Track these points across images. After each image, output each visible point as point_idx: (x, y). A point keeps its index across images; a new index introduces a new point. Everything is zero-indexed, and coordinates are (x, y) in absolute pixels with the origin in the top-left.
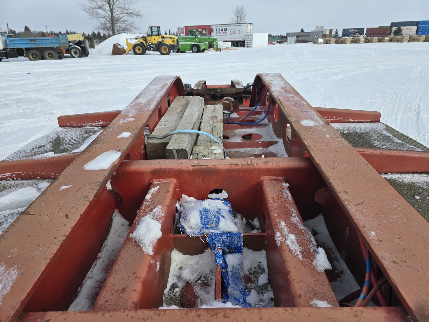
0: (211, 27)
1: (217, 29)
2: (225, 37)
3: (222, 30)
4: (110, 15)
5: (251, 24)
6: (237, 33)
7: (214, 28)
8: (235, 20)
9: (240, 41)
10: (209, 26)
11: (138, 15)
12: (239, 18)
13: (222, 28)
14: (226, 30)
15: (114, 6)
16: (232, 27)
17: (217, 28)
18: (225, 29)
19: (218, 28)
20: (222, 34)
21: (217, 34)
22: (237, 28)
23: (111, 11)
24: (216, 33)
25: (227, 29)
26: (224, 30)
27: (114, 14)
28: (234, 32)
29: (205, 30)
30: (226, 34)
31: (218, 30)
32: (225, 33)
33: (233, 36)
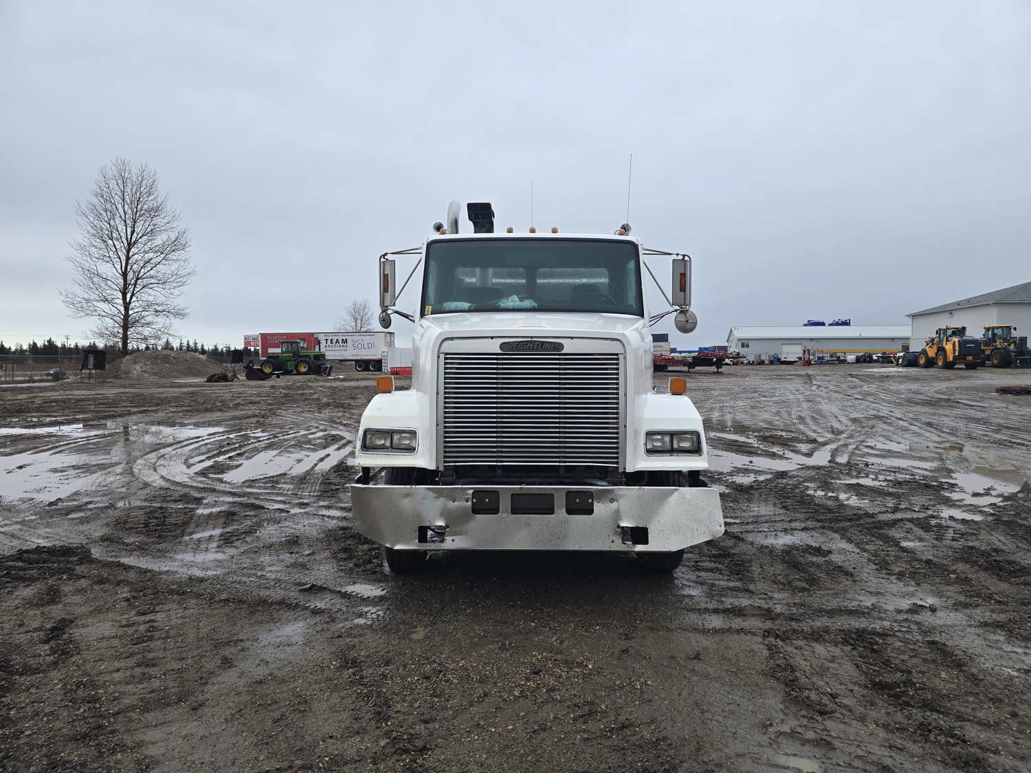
0: (316, 336)
1: (327, 340)
2: (342, 353)
3: (337, 341)
4: (123, 312)
5: (391, 333)
6: (366, 347)
7: (322, 338)
9: (374, 360)
10: (313, 334)
11: (179, 314)
13: (337, 338)
15: (134, 299)
16: (356, 337)
17: (327, 338)
18: (343, 340)
19: (329, 338)
20: (336, 348)
21: (328, 348)
22: (366, 339)
23: (127, 306)
24: (326, 346)
25: (346, 340)
26: (340, 341)
27: (130, 312)
28: (359, 345)
29: (304, 340)
30: (345, 348)
31: (329, 342)
32: (343, 346)
33: (357, 352)
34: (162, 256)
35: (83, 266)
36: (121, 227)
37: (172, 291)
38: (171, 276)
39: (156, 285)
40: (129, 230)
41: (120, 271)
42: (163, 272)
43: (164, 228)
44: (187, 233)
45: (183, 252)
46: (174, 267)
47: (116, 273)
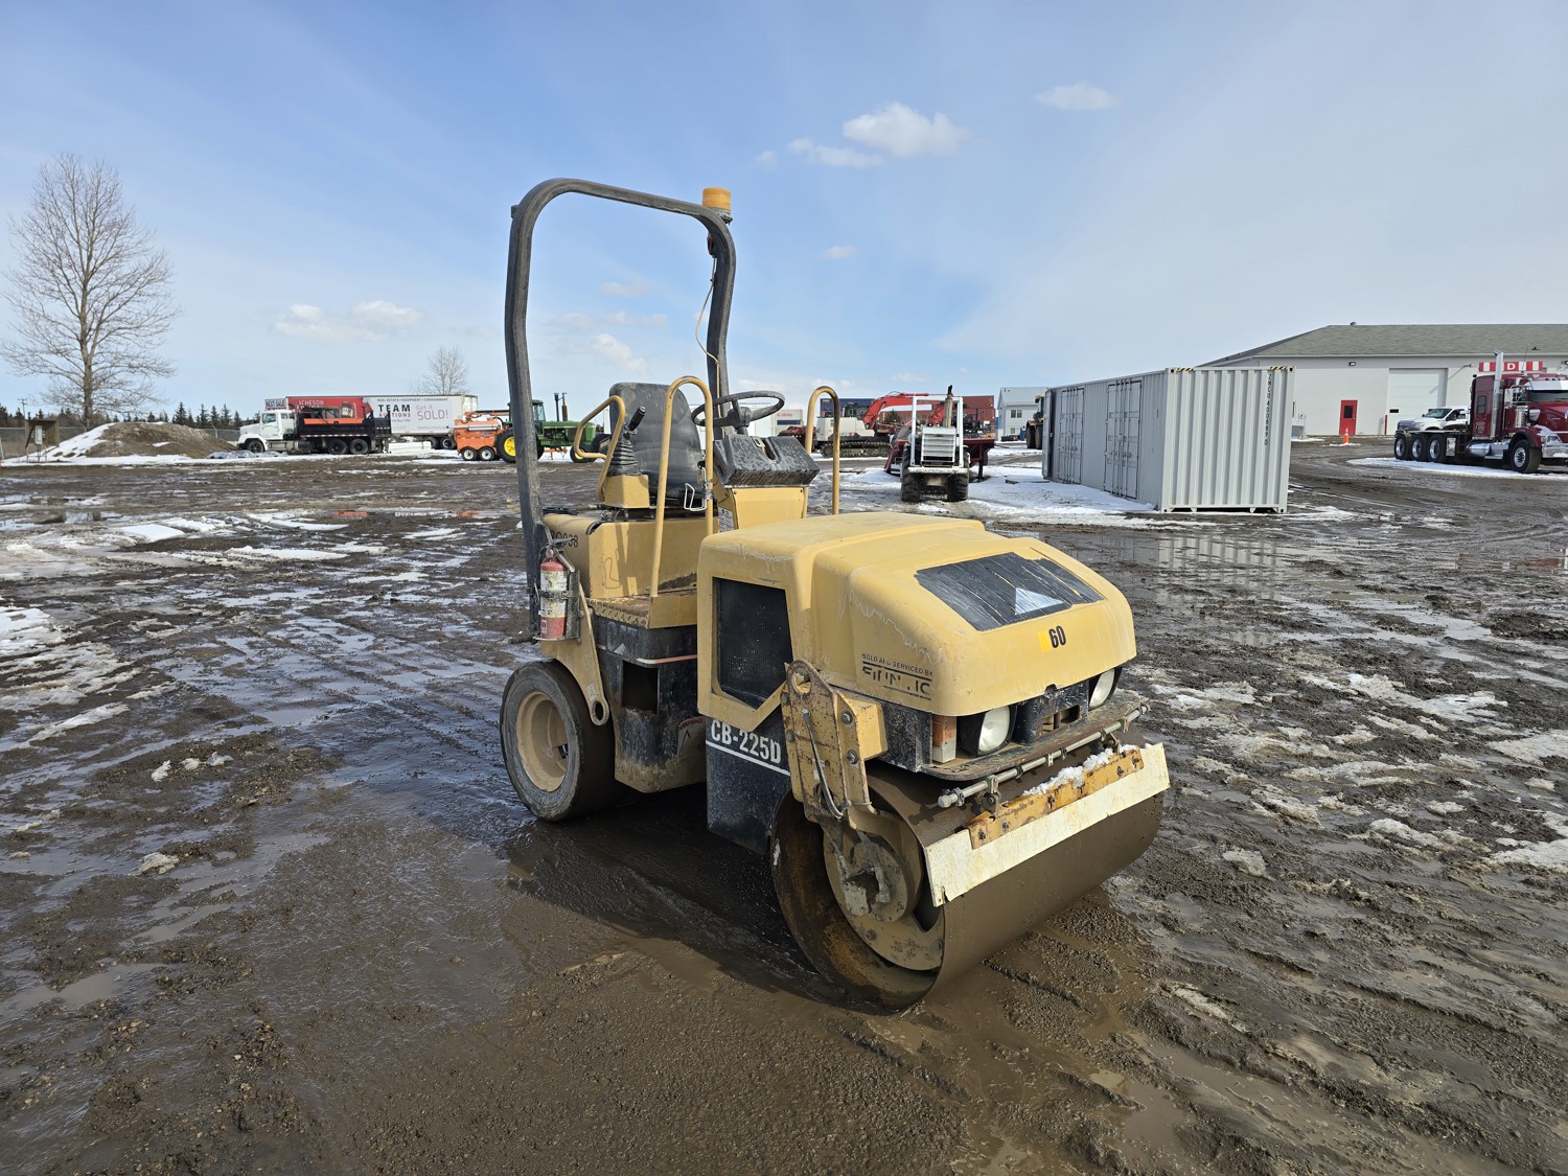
0: (364, 401)
2: (404, 424)
3: (396, 408)
4: (83, 369)
5: (472, 397)
6: (436, 415)
7: (374, 403)
8: (434, 382)
9: (447, 435)
10: (361, 398)
11: (163, 370)
12: (447, 379)
13: (396, 403)
14: (406, 408)
15: (97, 350)
16: (422, 403)
17: (379, 403)
18: (403, 406)
19: (385, 404)
22: (437, 405)
23: (88, 359)
25: (408, 406)
26: (400, 408)
27: (94, 368)
28: (427, 414)
29: (349, 406)
30: (407, 418)
31: (384, 408)
32: (405, 415)
33: (424, 423)
36: (74, 249)
39: (127, 331)
40: (85, 253)
42: (137, 311)
45: (161, 283)
46: (150, 305)
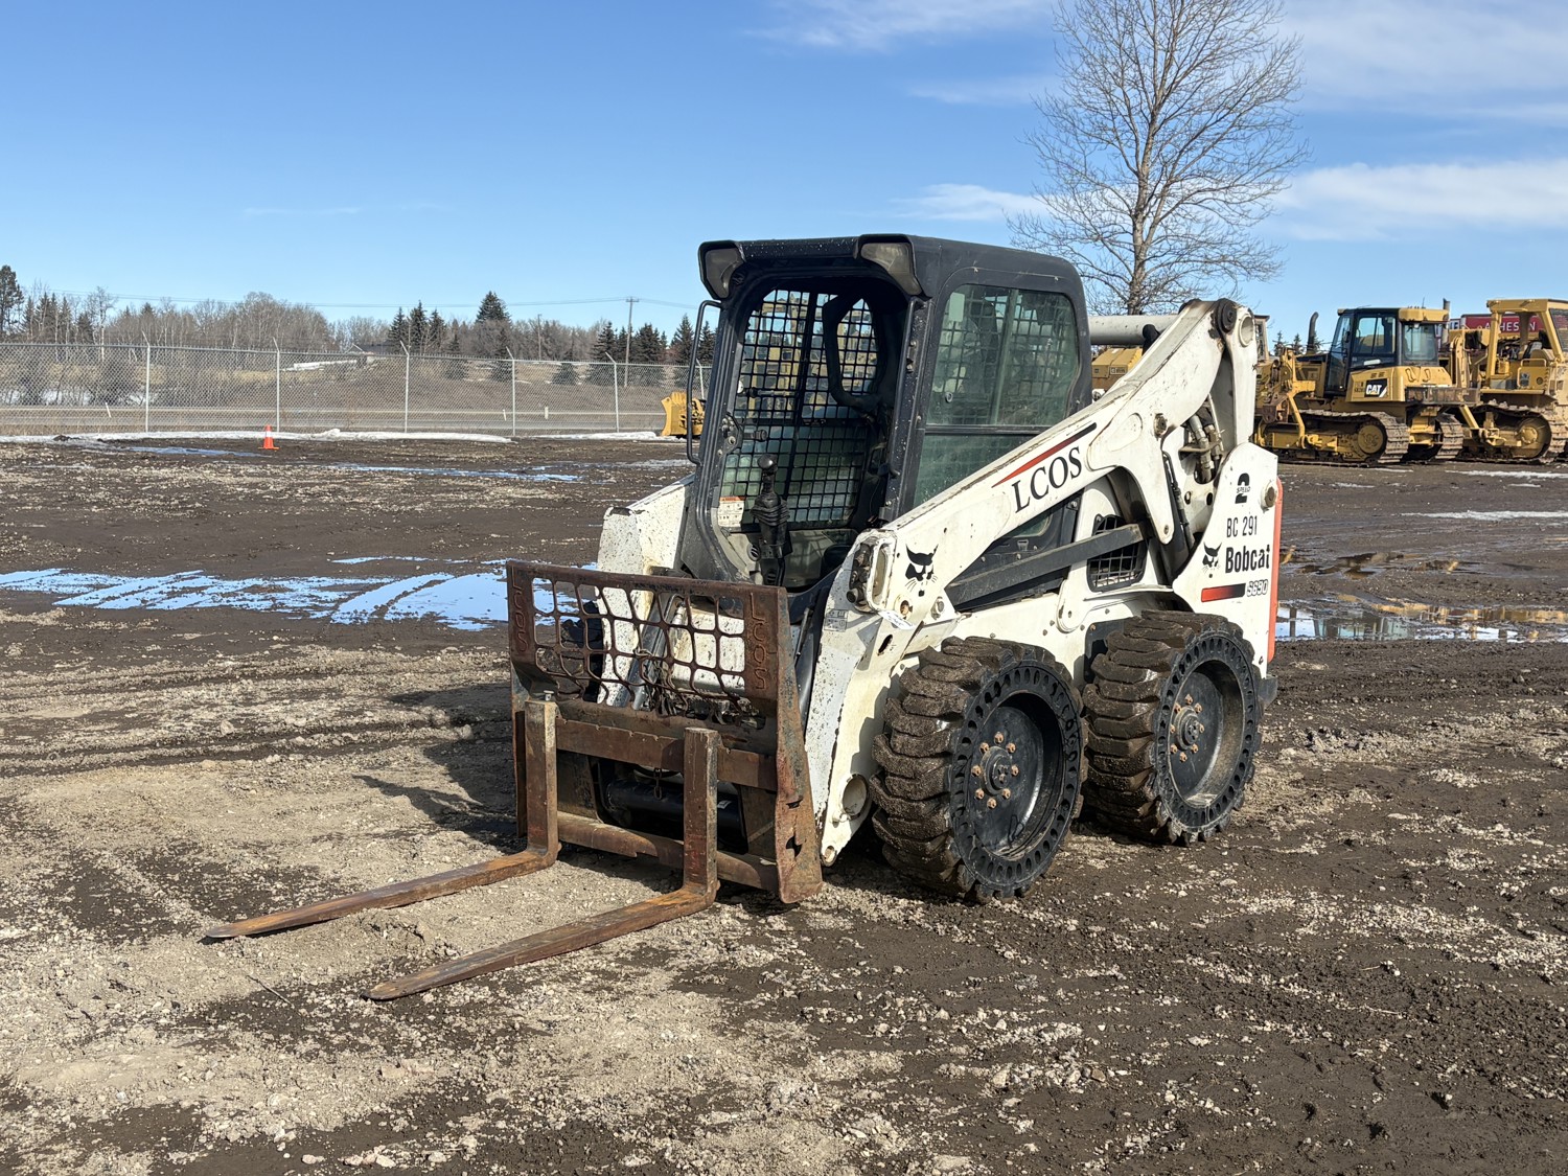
34: (1231, 117)
35: (1057, 154)
37: (1248, 206)
38: (1246, 168)
41: (1133, 165)
43: (1241, 46)
44: (1294, 54)
47: (1126, 169)
